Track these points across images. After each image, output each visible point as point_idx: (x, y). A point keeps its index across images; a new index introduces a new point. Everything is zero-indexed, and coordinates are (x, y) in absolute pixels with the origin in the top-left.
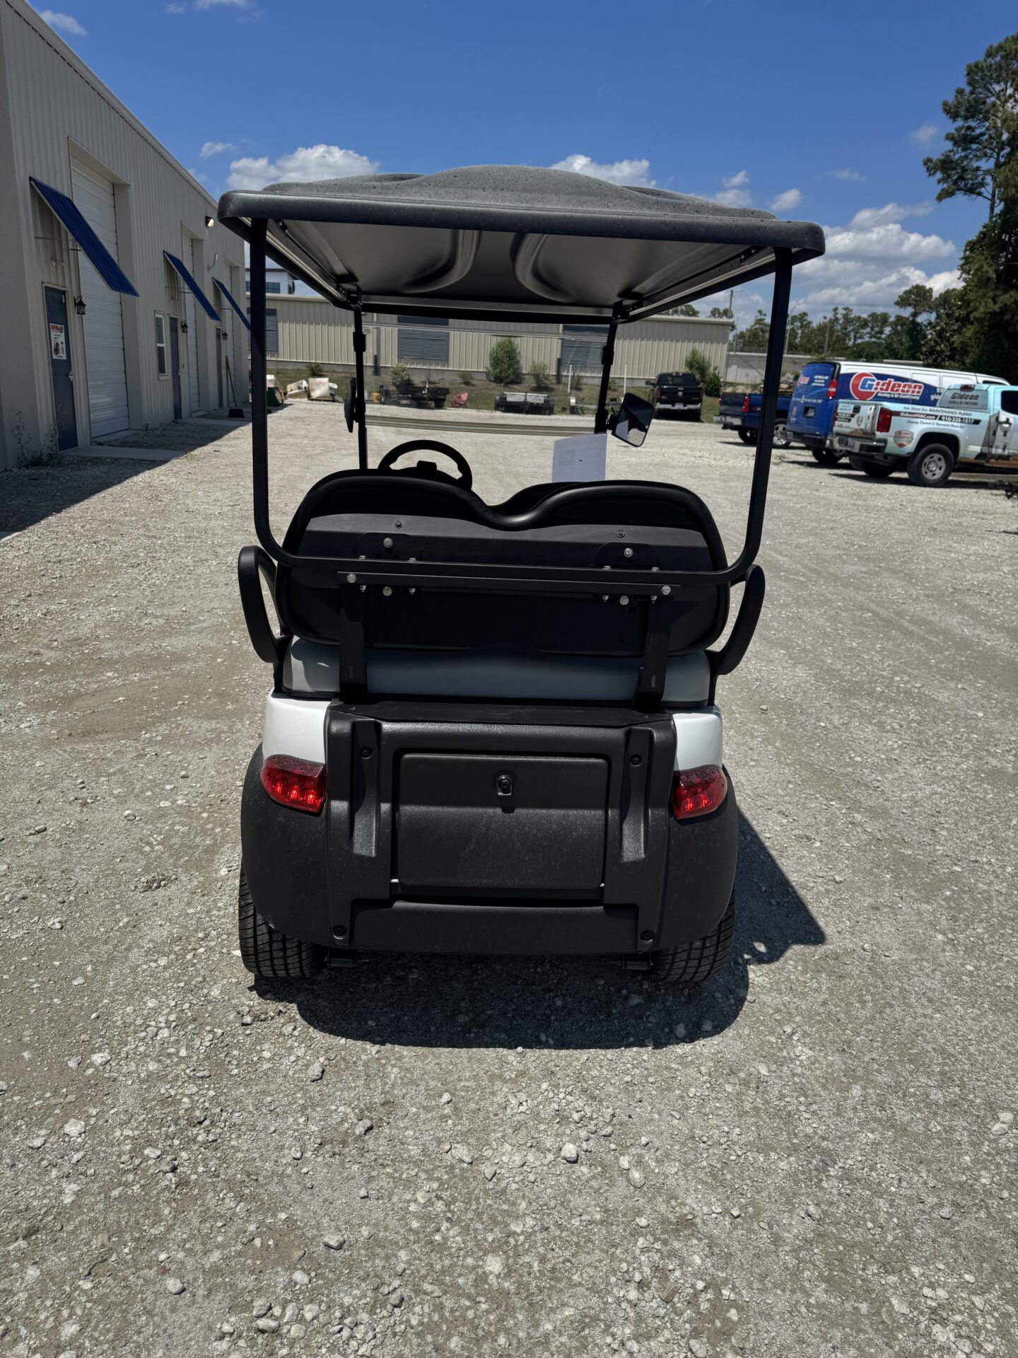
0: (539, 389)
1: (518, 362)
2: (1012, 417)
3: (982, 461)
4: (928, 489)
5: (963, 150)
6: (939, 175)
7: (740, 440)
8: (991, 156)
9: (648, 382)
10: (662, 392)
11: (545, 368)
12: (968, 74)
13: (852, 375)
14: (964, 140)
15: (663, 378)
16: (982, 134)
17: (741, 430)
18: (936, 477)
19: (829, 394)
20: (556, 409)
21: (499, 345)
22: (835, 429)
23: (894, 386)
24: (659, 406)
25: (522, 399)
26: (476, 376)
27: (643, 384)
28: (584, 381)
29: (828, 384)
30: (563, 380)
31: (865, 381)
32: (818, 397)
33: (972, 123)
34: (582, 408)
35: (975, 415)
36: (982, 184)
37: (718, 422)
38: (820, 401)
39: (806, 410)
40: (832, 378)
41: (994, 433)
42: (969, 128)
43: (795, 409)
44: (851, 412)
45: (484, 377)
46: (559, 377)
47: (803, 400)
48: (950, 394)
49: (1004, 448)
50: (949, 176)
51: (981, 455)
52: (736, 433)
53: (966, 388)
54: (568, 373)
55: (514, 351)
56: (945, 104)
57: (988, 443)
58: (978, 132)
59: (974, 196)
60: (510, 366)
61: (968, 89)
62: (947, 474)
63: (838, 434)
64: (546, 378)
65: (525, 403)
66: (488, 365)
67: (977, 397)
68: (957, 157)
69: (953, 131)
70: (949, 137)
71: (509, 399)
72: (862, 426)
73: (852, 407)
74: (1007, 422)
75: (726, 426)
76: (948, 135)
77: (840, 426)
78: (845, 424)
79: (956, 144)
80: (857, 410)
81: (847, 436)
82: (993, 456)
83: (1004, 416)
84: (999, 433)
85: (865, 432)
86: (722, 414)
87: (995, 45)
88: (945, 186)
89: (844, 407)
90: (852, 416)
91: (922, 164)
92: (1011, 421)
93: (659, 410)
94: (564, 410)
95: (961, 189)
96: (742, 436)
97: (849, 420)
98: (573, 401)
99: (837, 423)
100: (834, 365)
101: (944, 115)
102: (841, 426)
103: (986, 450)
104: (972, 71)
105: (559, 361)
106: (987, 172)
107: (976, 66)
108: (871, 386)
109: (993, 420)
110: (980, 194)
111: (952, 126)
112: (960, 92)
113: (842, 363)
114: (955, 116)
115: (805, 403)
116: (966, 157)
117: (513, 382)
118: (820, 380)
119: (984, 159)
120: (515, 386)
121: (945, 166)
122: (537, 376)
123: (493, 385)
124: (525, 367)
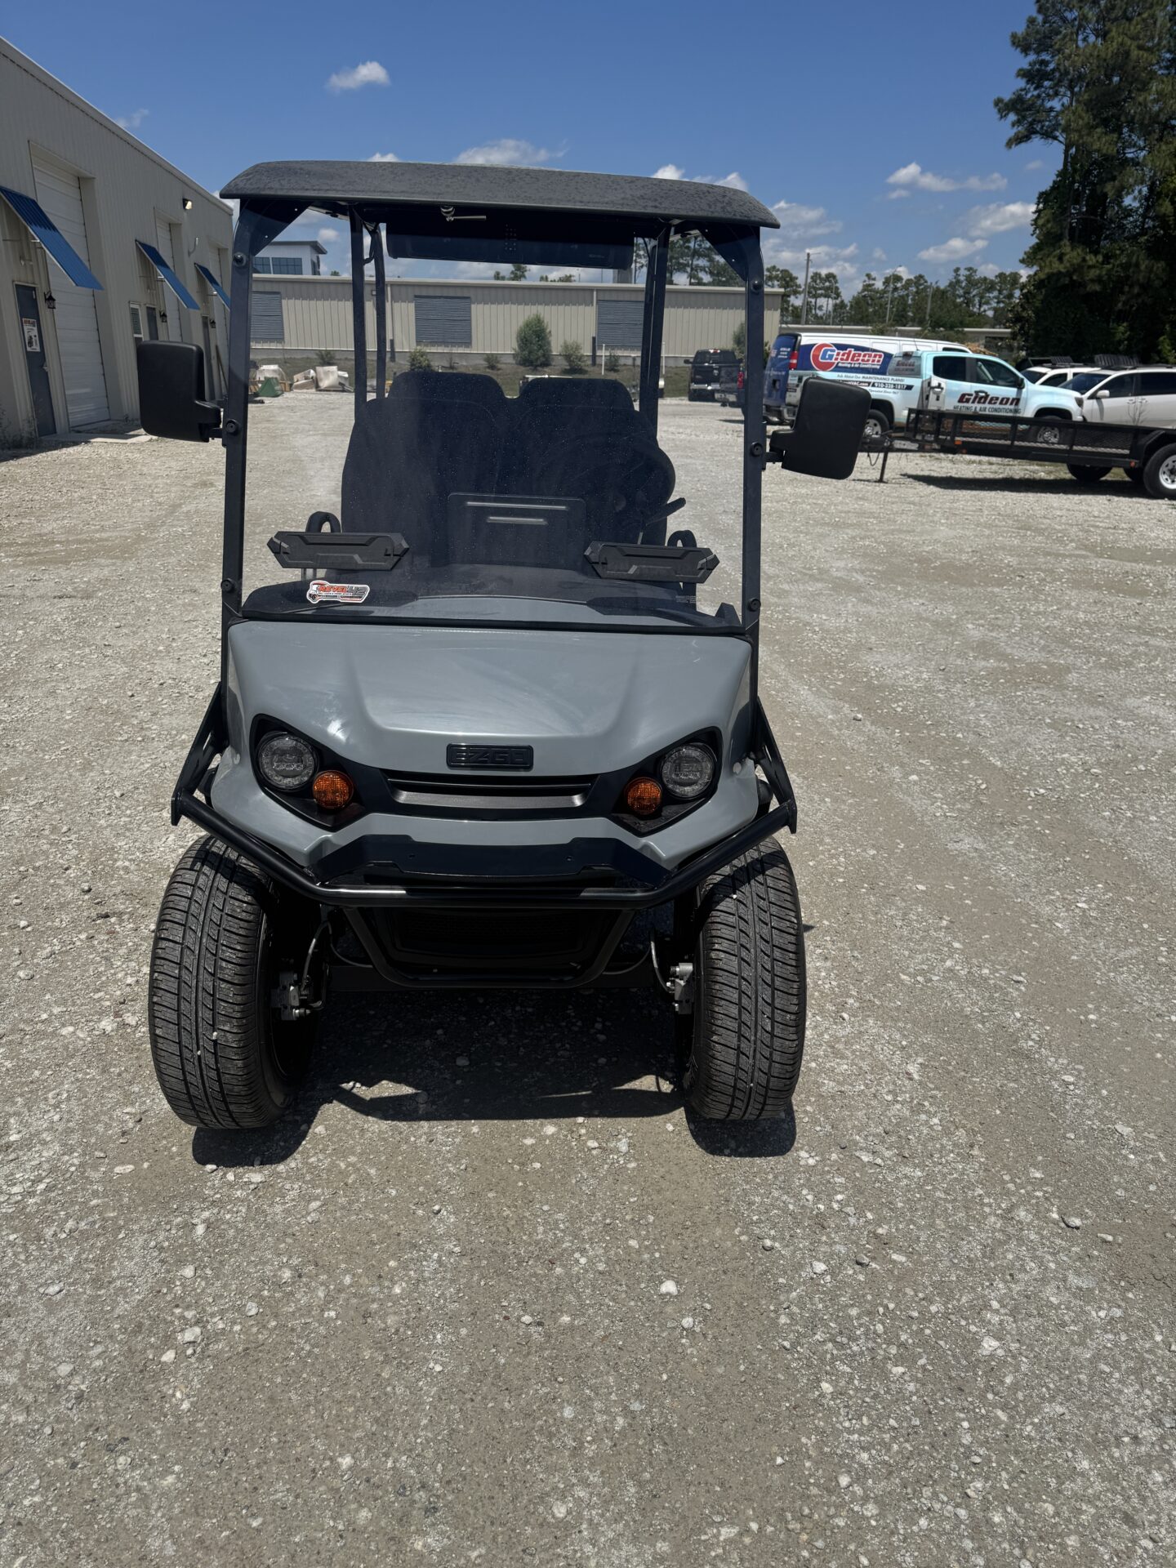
0: (570, 371)
1: (549, 343)
2: (944, 382)
5: (1035, 89)
6: (1012, 117)
9: (687, 361)
10: (698, 371)
11: (577, 347)
13: (813, 345)
14: (1037, 76)
15: (701, 355)
16: (1055, 70)
19: (790, 365)
21: (528, 325)
23: (854, 355)
24: (695, 386)
26: (503, 360)
27: (681, 364)
28: (622, 361)
30: (598, 360)
31: (826, 351)
32: (781, 369)
33: (1045, 57)
35: (909, 381)
36: (1056, 127)
38: (783, 372)
39: (774, 382)
40: (793, 350)
41: (927, 397)
42: (1042, 62)
43: (767, 382)
45: (511, 360)
46: (594, 356)
47: (772, 372)
48: (896, 361)
49: (938, 406)
50: (1024, 118)
54: (603, 353)
55: (543, 330)
56: (1014, 36)
58: (1050, 67)
59: (1050, 141)
60: (540, 347)
61: (1039, 18)
64: (580, 358)
66: (515, 345)
68: (1029, 96)
69: (1026, 66)
70: (1023, 73)
76: (1021, 70)
79: (1028, 81)
81: (794, 405)
83: (936, 380)
84: (932, 397)
88: (1019, 129)
89: (794, 378)
90: (797, 385)
91: (992, 105)
93: (695, 390)
95: (1036, 132)
97: (795, 390)
99: (788, 394)
100: (796, 337)
101: (1014, 48)
102: (790, 396)
105: (594, 339)
108: (831, 357)
109: (926, 385)
110: (1055, 138)
111: (1025, 62)
112: (1032, 21)
113: (802, 334)
114: (1026, 50)
115: (773, 375)
116: (1039, 96)
117: (541, 365)
118: (783, 351)
119: (1057, 98)
120: (543, 369)
121: (1016, 106)
122: (568, 357)
123: (522, 369)
124: (556, 348)
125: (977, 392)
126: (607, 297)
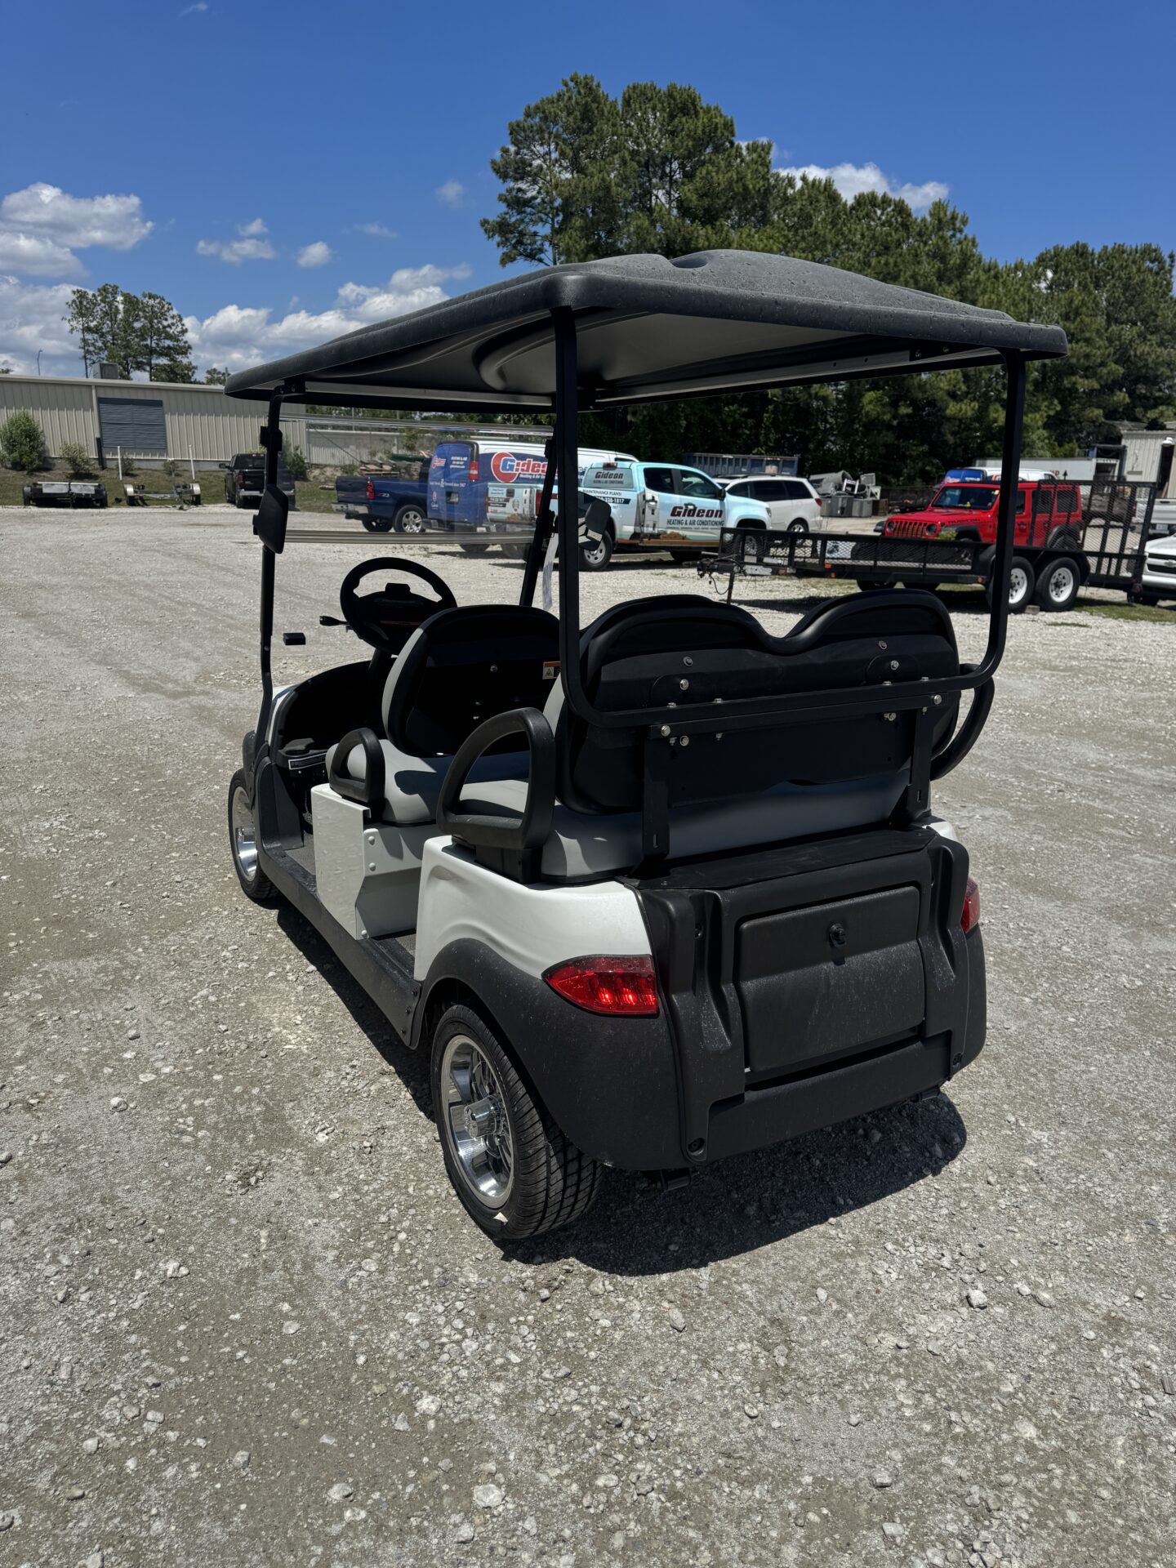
0: (80, 475)
1: (43, 444)
2: (658, 495)
3: (637, 541)
4: (594, 574)
5: (518, 214)
6: (497, 238)
7: (365, 530)
8: (546, 222)
9: (222, 465)
10: (245, 476)
11: (81, 450)
12: (511, 133)
13: (492, 454)
14: (517, 203)
15: (241, 460)
16: (534, 198)
17: (366, 520)
18: (599, 560)
19: (470, 476)
20: (110, 500)
21: (12, 423)
22: (489, 515)
23: (534, 465)
24: (243, 493)
25: (65, 490)
27: (216, 467)
28: (136, 465)
29: (469, 465)
30: (109, 464)
31: (506, 461)
32: (458, 480)
33: (523, 185)
34: (141, 498)
35: (625, 495)
36: (541, 250)
37: (339, 511)
38: (462, 485)
39: (449, 494)
40: (472, 459)
41: (644, 512)
42: (519, 190)
43: (435, 494)
44: (505, 496)
46: (101, 461)
47: (442, 484)
48: (593, 474)
49: (654, 527)
50: (507, 240)
51: (635, 535)
52: (360, 522)
53: (608, 466)
54: (116, 457)
55: (35, 430)
56: (493, 162)
57: (640, 523)
58: (529, 195)
59: (536, 263)
60: (33, 448)
61: (513, 149)
62: (608, 557)
63: (493, 521)
64: (87, 462)
65: (70, 494)
67: (621, 476)
68: (513, 219)
69: (504, 192)
70: (501, 198)
71: (46, 490)
72: (520, 511)
73: (505, 490)
74: (653, 500)
75: (349, 516)
76: (500, 196)
77: (492, 512)
78: (500, 509)
79: (508, 205)
80: (510, 493)
81: (504, 522)
82: (646, 536)
83: (650, 493)
84: (648, 511)
85: (523, 518)
86: (340, 502)
87: (533, 105)
88: (505, 250)
89: (496, 491)
90: (507, 500)
91: (479, 226)
92: (656, 498)
93: (245, 498)
94: (118, 501)
95: (521, 254)
96: (367, 525)
97: (504, 506)
98: (130, 490)
99: (490, 508)
100: (472, 445)
101: (494, 174)
102: (496, 512)
103: (638, 530)
104: (515, 130)
105: (99, 442)
106: (545, 238)
107: (518, 126)
108: (511, 467)
109: (641, 498)
110: (541, 260)
111: (503, 187)
112: (506, 151)
113: (479, 442)
114: (504, 176)
115: (446, 487)
116: (522, 221)
117: (40, 469)
118: (458, 462)
119: (540, 224)
120: (44, 474)
121: (502, 228)
122: (73, 461)
123: (14, 473)
124: (54, 450)
125: (686, 505)
126: (109, 394)
